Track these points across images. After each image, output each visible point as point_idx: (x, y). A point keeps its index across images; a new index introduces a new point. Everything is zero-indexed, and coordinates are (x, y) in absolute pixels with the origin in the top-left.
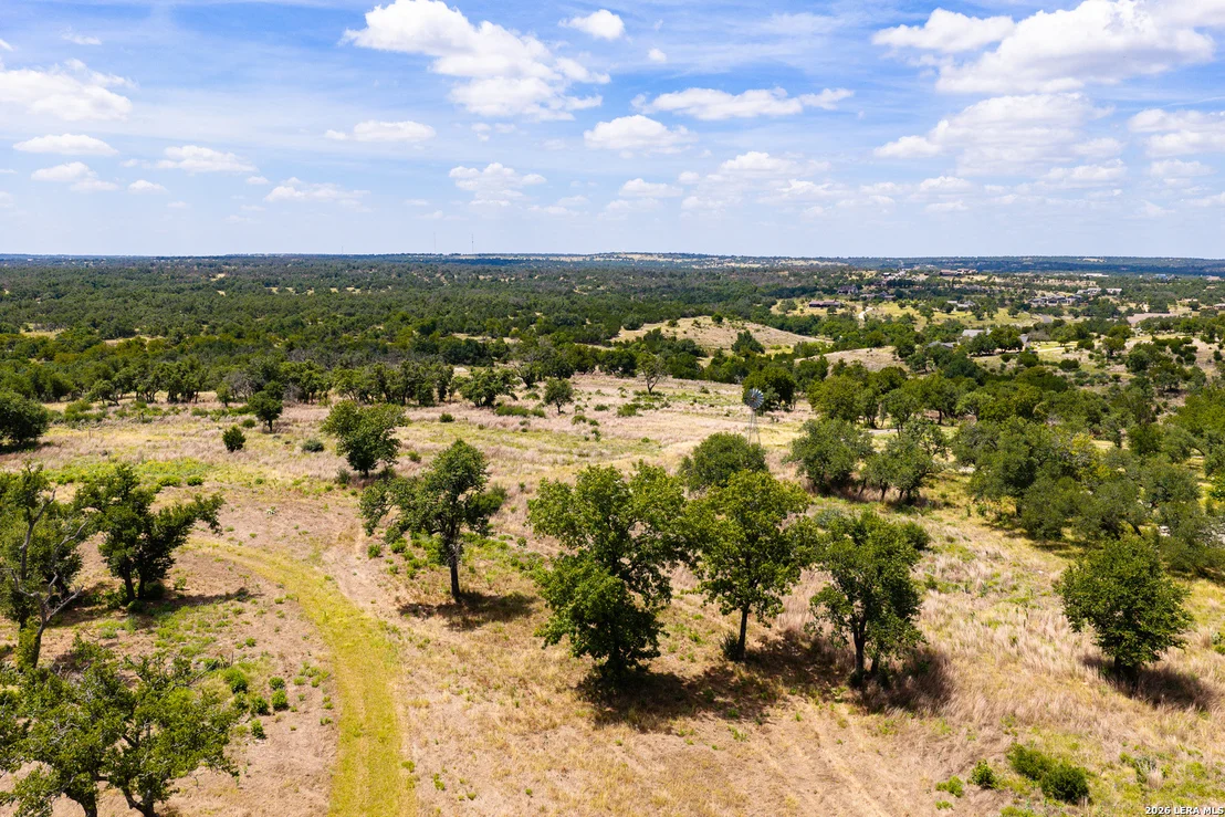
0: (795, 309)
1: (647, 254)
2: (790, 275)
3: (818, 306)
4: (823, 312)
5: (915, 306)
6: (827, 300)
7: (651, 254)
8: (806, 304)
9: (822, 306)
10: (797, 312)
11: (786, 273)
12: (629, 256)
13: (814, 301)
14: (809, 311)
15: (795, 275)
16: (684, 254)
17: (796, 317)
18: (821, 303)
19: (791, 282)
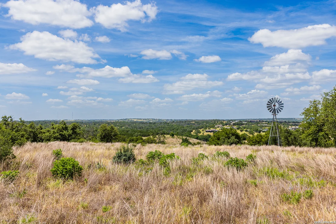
0: (200, 133)
1: (139, 119)
2: (195, 123)
3: (209, 131)
4: (212, 134)
5: (246, 131)
6: (212, 129)
7: (141, 119)
8: (204, 131)
9: (211, 132)
10: (201, 134)
11: (194, 122)
12: (133, 120)
13: (208, 130)
14: (206, 134)
15: (197, 123)
16: (153, 119)
17: (201, 135)
18: (210, 130)
19: (196, 125)
